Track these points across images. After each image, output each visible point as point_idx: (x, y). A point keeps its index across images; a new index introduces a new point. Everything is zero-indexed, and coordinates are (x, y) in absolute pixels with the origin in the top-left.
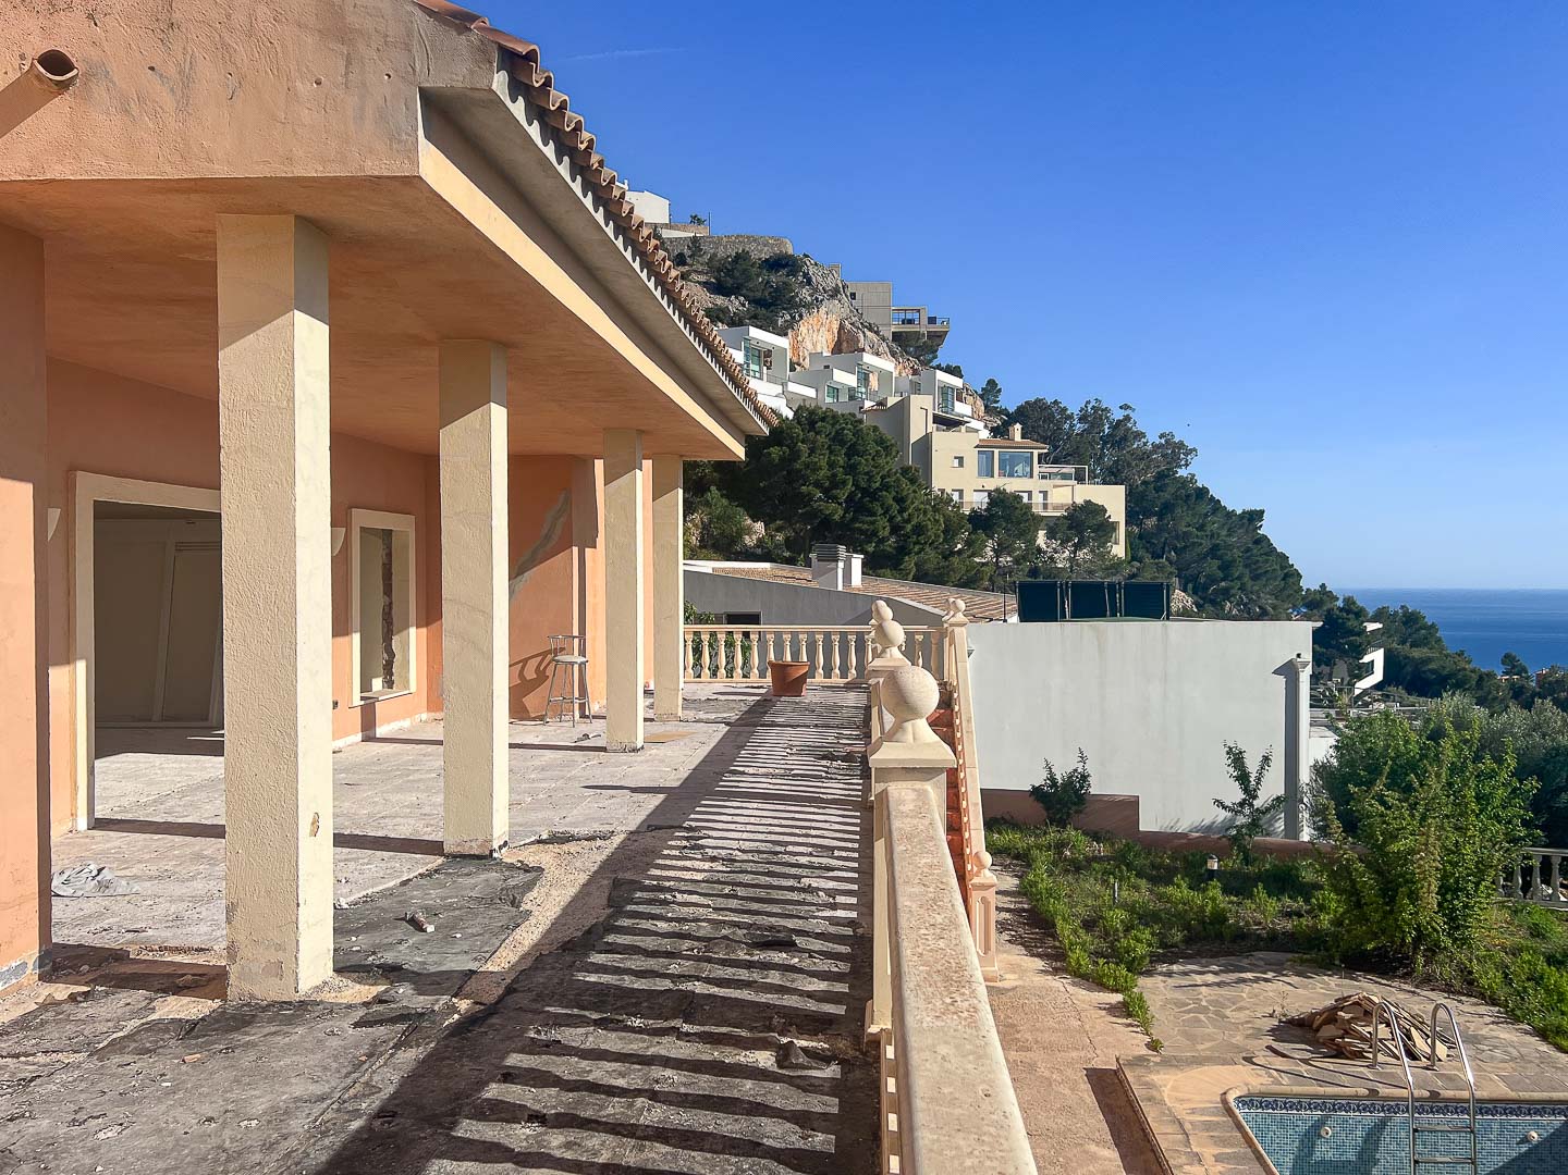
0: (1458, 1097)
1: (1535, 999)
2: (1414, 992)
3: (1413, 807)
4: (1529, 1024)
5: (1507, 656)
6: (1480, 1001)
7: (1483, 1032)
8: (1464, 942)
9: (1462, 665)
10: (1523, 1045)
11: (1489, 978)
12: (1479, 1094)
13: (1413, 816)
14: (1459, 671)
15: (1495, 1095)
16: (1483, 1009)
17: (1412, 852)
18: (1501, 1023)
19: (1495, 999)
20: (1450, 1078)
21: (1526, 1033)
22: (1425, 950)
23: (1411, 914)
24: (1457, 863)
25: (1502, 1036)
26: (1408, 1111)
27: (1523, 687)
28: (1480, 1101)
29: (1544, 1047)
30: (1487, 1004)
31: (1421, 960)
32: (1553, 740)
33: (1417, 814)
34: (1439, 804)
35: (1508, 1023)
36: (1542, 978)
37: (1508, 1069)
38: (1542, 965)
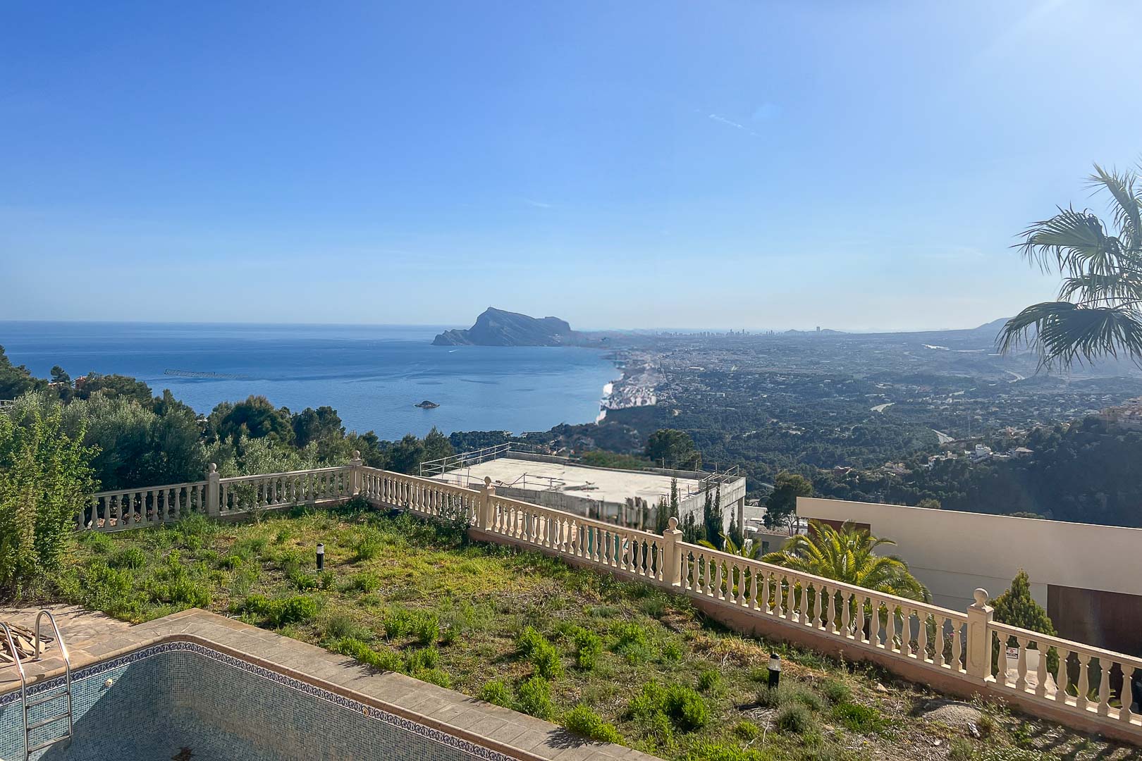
0: (57, 673)
1: (104, 592)
2: (16, 612)
3: (12, 476)
4: (100, 610)
5: (55, 369)
6: (65, 605)
7: (69, 625)
8: (53, 567)
9: (23, 376)
10: (97, 625)
11: (69, 585)
12: (72, 666)
13: (12, 483)
14: (21, 380)
15: (83, 664)
16: (67, 610)
17: (15, 508)
18: (81, 615)
19: (75, 601)
20: (50, 662)
21: (99, 616)
22: (23, 580)
23: (13, 555)
24: (47, 511)
25: (82, 623)
26: (21, 696)
27: (66, 390)
28: (75, 670)
29: (112, 622)
30: (70, 605)
31: (20, 587)
32: (105, 419)
33: (15, 481)
34: (33, 471)
35: (86, 614)
36: (106, 577)
37: (90, 643)
38: (106, 569)
